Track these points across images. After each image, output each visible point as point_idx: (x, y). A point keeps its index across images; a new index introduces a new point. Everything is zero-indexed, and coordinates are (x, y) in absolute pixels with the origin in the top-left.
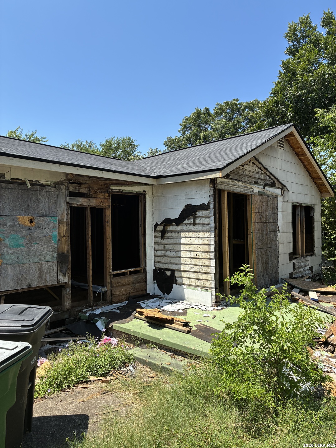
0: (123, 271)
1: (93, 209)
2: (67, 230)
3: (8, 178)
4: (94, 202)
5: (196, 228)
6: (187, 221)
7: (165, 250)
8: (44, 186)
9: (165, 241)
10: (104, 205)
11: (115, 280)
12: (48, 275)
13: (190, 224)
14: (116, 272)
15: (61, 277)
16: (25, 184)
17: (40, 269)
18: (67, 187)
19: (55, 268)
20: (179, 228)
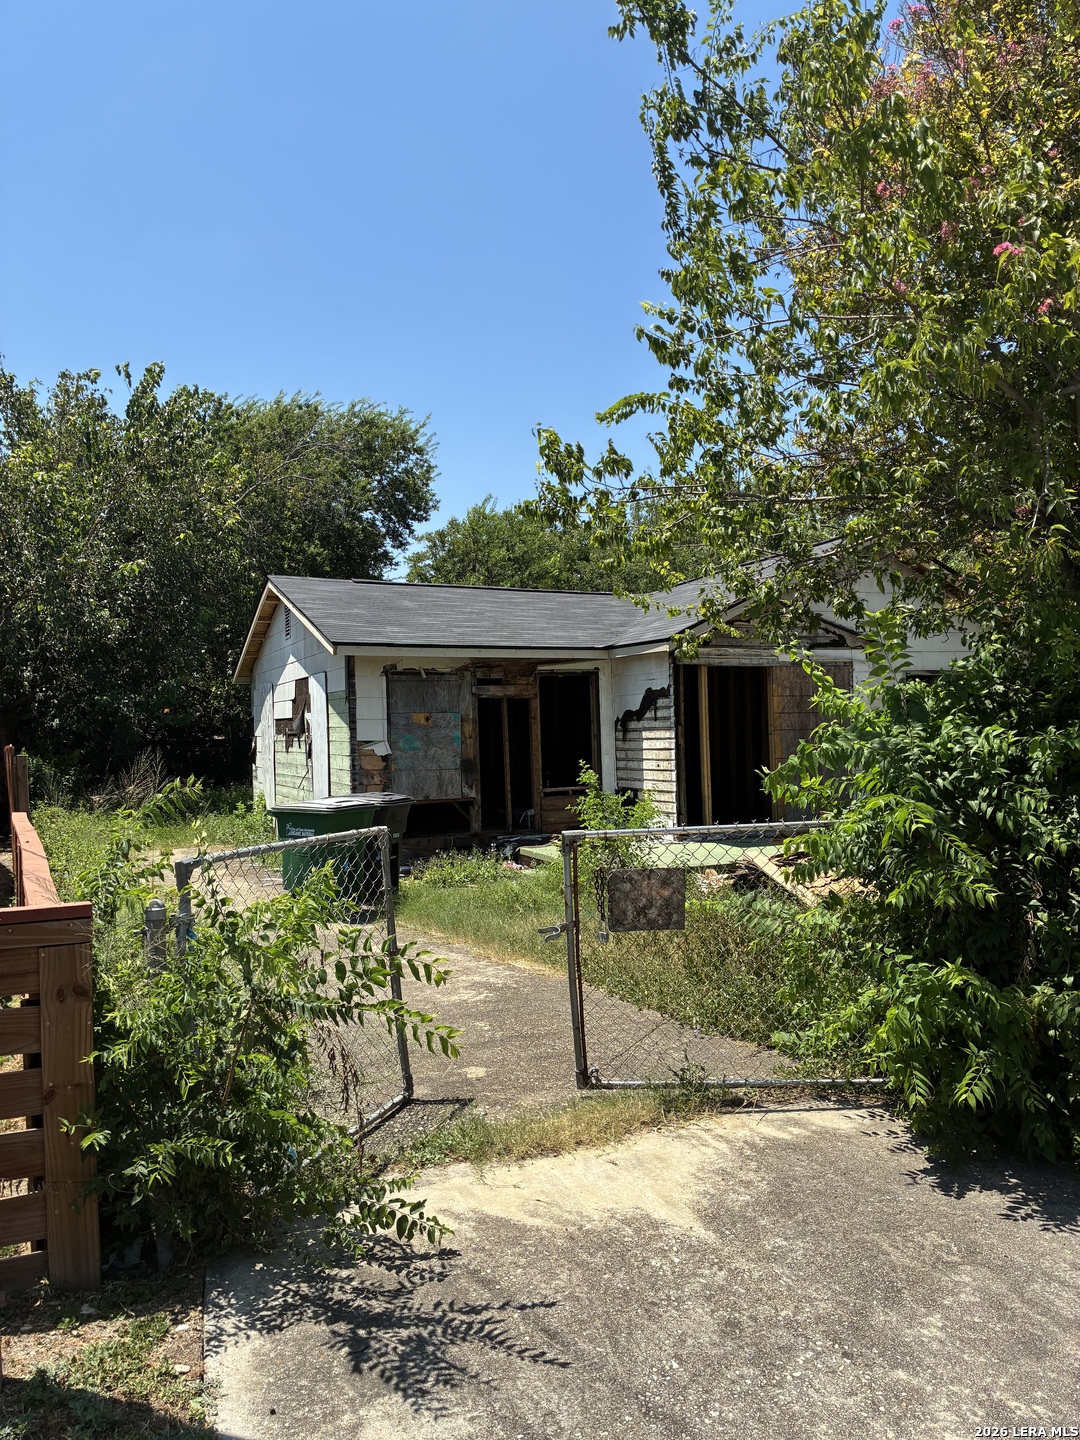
0: (560, 789)
1: (511, 700)
2: (474, 730)
3: (399, 669)
4: (511, 691)
5: (657, 724)
6: (648, 715)
7: (627, 759)
8: (443, 674)
9: (627, 745)
10: (527, 695)
11: (547, 801)
12: (450, 786)
13: (650, 719)
14: (548, 790)
15: (466, 790)
16: (419, 674)
17: (439, 778)
18: (474, 674)
19: (459, 778)
20: (640, 725)
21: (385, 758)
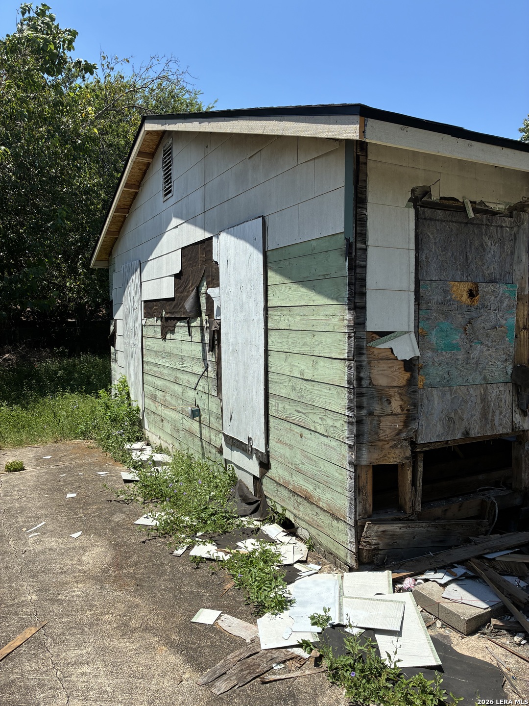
3: (435, 197)
8: (494, 213)
12: (497, 412)
15: (518, 418)
16: (462, 209)
17: (484, 399)
19: (509, 398)
21: (410, 365)
